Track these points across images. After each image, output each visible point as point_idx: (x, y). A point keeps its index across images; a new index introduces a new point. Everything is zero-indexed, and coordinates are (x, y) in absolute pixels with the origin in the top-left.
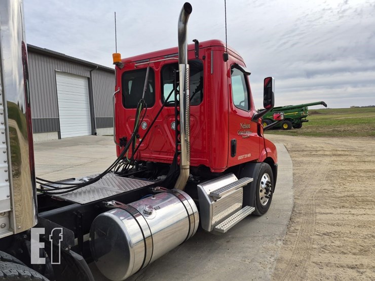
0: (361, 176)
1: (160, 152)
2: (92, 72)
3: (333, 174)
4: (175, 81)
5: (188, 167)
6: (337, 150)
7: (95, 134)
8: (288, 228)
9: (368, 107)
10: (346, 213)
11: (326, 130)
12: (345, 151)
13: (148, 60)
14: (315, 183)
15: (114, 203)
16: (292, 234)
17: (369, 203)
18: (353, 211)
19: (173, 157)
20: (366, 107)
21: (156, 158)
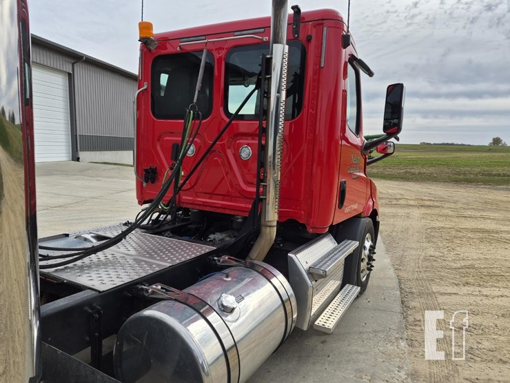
0: (470, 238)
1: (211, 195)
2: (75, 65)
3: (432, 234)
4: (263, 73)
5: (275, 224)
6: (422, 200)
7: (78, 159)
8: (404, 318)
9: (442, 144)
10: (475, 293)
11: (395, 171)
12: (433, 201)
13: (204, 37)
14: (414, 246)
15: (159, 287)
16: (414, 328)
17: (499, 278)
18: (485, 291)
19: (250, 206)
20: (438, 144)
21: (205, 204)
